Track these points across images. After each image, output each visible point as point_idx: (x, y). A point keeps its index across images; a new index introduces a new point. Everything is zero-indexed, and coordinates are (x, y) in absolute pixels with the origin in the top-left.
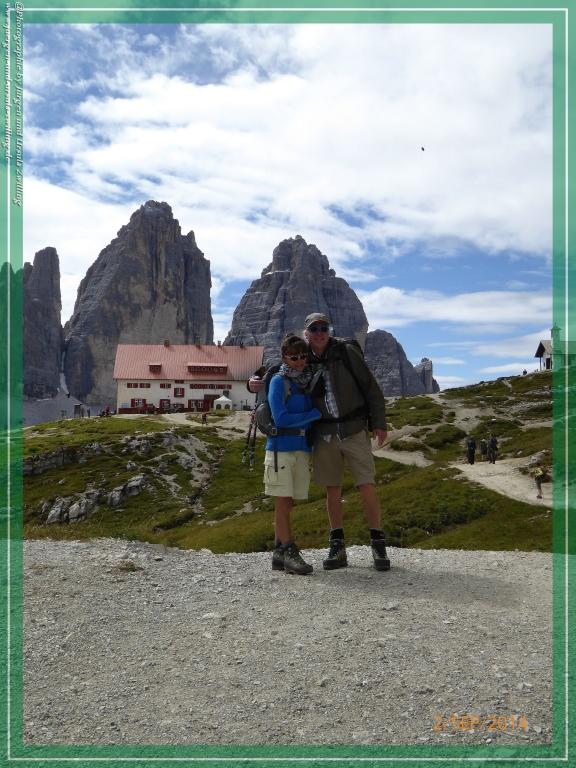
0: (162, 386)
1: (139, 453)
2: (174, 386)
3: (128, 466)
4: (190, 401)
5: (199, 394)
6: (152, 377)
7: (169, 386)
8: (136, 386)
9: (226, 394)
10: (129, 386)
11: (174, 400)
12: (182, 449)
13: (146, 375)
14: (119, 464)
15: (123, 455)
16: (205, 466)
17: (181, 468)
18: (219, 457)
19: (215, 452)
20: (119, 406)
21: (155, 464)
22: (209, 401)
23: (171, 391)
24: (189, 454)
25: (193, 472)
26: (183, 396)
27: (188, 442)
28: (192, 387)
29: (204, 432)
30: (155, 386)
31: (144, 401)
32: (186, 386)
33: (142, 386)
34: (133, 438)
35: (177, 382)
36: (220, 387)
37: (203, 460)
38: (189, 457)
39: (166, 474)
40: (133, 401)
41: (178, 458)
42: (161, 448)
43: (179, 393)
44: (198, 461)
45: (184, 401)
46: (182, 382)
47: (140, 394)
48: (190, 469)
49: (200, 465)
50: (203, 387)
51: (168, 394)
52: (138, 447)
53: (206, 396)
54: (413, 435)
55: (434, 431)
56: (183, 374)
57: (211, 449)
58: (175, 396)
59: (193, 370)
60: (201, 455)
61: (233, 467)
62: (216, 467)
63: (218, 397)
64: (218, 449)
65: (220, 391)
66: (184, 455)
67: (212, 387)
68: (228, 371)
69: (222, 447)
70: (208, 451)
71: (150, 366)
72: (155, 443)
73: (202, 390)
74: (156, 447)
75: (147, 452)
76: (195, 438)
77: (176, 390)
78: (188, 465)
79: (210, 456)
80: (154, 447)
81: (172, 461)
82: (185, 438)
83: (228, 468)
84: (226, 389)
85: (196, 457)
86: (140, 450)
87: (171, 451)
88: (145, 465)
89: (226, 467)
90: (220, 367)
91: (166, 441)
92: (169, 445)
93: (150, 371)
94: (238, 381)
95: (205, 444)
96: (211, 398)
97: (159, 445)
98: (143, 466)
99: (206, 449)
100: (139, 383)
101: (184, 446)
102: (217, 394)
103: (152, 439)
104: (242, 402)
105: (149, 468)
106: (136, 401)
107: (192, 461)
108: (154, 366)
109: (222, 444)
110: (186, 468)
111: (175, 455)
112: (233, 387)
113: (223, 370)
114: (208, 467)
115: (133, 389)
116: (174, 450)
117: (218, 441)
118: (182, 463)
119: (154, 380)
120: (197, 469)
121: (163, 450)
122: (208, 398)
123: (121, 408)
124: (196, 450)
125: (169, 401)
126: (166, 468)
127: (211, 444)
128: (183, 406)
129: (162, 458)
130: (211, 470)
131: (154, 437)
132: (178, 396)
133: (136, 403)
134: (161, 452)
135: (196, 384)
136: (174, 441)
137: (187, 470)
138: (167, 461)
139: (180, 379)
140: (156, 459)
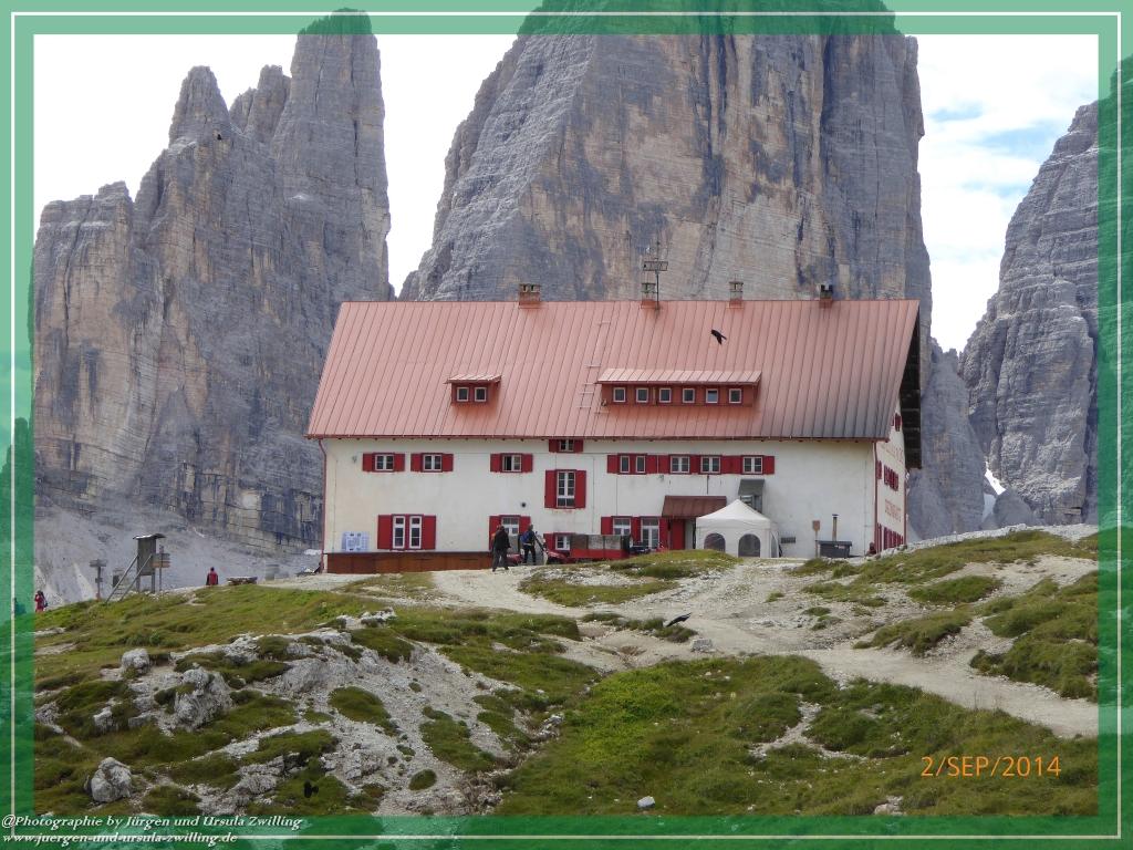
0: (501, 464)
1: (166, 724)
2: (546, 461)
3: (98, 783)
4: (607, 523)
5: (644, 496)
6: (457, 425)
7: (526, 464)
8: (396, 463)
9: (754, 496)
10: (370, 463)
11: (546, 522)
12: (362, 706)
13: (436, 417)
14: (66, 774)
15: (94, 734)
16: (449, 782)
18: (525, 744)
19: (520, 720)
20: (333, 544)
21: (223, 773)
22: (677, 523)
23: (534, 484)
24: (391, 729)
25: (384, 813)
26: (579, 502)
27: (401, 675)
28: (616, 465)
29: (504, 636)
30: (472, 466)
31: (430, 523)
32: (592, 464)
33: (420, 463)
34: (161, 660)
35: (557, 445)
36: (730, 465)
37: (446, 755)
38: (382, 744)
40: (385, 523)
41: (330, 745)
42: (267, 703)
43: (566, 491)
44: (424, 759)
45: (584, 522)
46: (576, 445)
47: (410, 494)
48: (375, 795)
49: (425, 780)
50: (661, 465)
51: (521, 495)
52: (166, 699)
53: (669, 500)
56: (583, 417)
57: (496, 712)
58: (552, 501)
59: (618, 396)
60: (444, 736)
61: (564, 788)
62: (499, 784)
63: (719, 502)
64: (538, 706)
65: (727, 484)
66: (366, 733)
67: (696, 465)
68: (762, 401)
69: (560, 701)
70: (481, 717)
71: (456, 384)
72: (249, 682)
73: (654, 478)
74: (248, 697)
75: (199, 720)
76: (443, 659)
77: (552, 477)
78: (370, 780)
79: (486, 739)
80: (238, 700)
81: (300, 761)
82: (393, 659)
83: (546, 793)
84: (752, 472)
85: (417, 743)
86: (170, 711)
87: (311, 716)
88: (175, 776)
89: (541, 788)
90: (728, 386)
91: (299, 672)
92: (308, 688)
93: (454, 402)
94: (801, 439)
95: (480, 686)
96: (687, 511)
97: (263, 690)
98: (165, 781)
99: (477, 709)
100: (408, 451)
101: (379, 692)
102: (714, 493)
103: (239, 663)
104: (816, 525)
105: (189, 789)
106: (396, 526)
107: (392, 760)
108: (471, 384)
109: (565, 686)
110: (355, 790)
111: (324, 733)
112: (778, 465)
113: (742, 396)
114: (461, 786)
115: (386, 478)
116: (326, 710)
117: (553, 673)
118: (344, 767)
119: (467, 437)
120: (407, 795)
121: (276, 710)
122: (676, 511)
123: (338, 549)
124: (427, 711)
125: (525, 522)
126: (267, 792)
127: (511, 687)
128: (579, 541)
129: (263, 745)
130: (471, 802)
131: (251, 657)
132: (562, 503)
133: (399, 531)
134: (265, 719)
135: (633, 456)
136: (338, 672)
137: (358, 802)
138: (280, 759)
139: (569, 433)
140: (235, 749)
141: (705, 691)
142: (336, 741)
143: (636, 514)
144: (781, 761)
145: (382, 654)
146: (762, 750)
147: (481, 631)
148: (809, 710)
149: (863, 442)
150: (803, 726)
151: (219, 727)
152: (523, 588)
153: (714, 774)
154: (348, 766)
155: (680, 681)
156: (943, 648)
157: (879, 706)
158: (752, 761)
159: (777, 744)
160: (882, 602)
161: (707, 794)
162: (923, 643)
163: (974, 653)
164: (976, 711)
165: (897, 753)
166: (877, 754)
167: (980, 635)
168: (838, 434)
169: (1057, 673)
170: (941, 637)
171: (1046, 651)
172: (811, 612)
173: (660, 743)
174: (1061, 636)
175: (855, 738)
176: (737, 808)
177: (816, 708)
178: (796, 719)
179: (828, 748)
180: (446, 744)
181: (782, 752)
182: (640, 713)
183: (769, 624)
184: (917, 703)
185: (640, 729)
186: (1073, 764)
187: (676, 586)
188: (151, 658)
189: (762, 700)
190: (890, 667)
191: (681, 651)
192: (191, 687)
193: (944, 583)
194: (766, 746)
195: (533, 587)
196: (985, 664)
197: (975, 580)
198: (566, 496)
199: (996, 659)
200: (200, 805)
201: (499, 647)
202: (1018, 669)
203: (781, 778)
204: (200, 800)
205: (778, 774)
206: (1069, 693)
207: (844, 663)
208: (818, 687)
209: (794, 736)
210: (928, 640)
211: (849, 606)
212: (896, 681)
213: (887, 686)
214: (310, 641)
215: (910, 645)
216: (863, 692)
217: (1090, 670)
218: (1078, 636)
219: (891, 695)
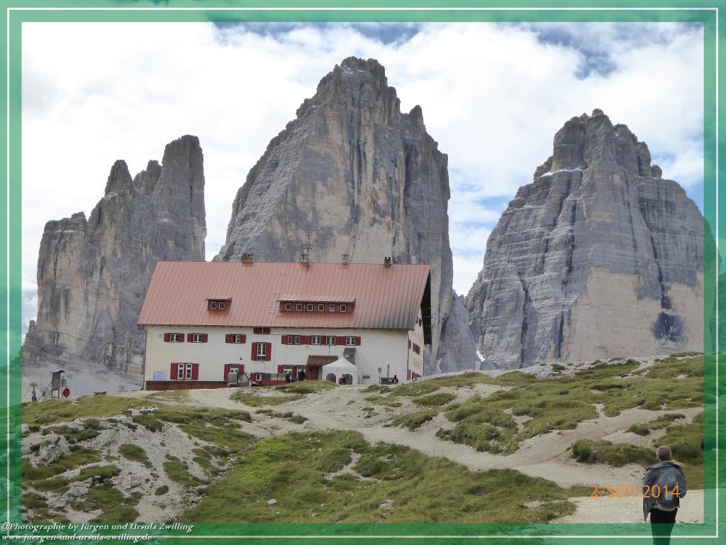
0: (231, 339)
1: (34, 461)
2: (252, 338)
4: (281, 368)
5: (299, 356)
7: (243, 339)
8: (180, 338)
9: (350, 356)
10: (168, 338)
11: (251, 367)
12: (134, 453)
13: (201, 316)
16: (175, 490)
17: (118, 496)
18: (216, 473)
19: (214, 461)
20: (149, 377)
21: (61, 486)
22: (313, 369)
23: (246, 349)
24: (148, 465)
25: (141, 507)
26: (268, 358)
27: (156, 437)
28: (286, 340)
29: (212, 420)
30: (216, 339)
31: (196, 367)
32: (274, 339)
33: (192, 338)
35: (258, 330)
36: (340, 341)
37: (175, 478)
38: (143, 472)
39: (79, 507)
40: (174, 367)
41: (116, 473)
42: (87, 451)
43: (263, 352)
44: (164, 480)
45: (270, 368)
46: (267, 330)
47: (186, 353)
48: (137, 497)
49: (163, 490)
50: (306, 341)
51: (240, 354)
53: (311, 357)
54: (634, 429)
55: (689, 420)
56: (271, 317)
57: (203, 457)
58: (255, 357)
59: (288, 307)
60: (175, 469)
61: (232, 495)
62: (200, 493)
63: (335, 359)
64: (225, 454)
65: (338, 350)
66: (136, 467)
67: (324, 340)
68: (356, 311)
69: (235, 452)
70: (195, 459)
71: (210, 301)
72: (79, 441)
73: (304, 347)
74: (77, 448)
75: (52, 460)
76: (179, 431)
77: (255, 346)
78: (135, 490)
79: (196, 470)
80: (72, 450)
81: (101, 480)
82: (153, 430)
83: (223, 497)
84: (350, 344)
85: (161, 471)
86: (37, 455)
87: (108, 458)
88: (36, 487)
89: (221, 495)
90: (340, 303)
91: (104, 436)
92: (108, 444)
93: (209, 309)
94: (373, 329)
95: (196, 444)
96: (319, 363)
97: (85, 445)
98: (32, 490)
99: (194, 455)
100: (186, 332)
101: (143, 447)
102: (332, 354)
103: (75, 431)
104: (380, 370)
105: (42, 494)
106: (179, 368)
107: (147, 480)
108: (218, 301)
109: (239, 444)
110: (127, 495)
111: (114, 467)
112: (363, 341)
113: (346, 308)
114: (181, 494)
115: (175, 345)
116: (116, 455)
117: (234, 438)
118: (122, 484)
119: (214, 326)
120: (153, 498)
121: (91, 454)
122: (314, 363)
123: (151, 379)
124: (168, 456)
125: (241, 367)
126: (83, 496)
127: (211, 445)
128: (267, 377)
129: (83, 472)
130: (185, 501)
131: (81, 428)
132: (259, 358)
133: (181, 371)
134: (84, 459)
135: (294, 336)
136: (125, 437)
137: (128, 501)
138: (90, 479)
139: (264, 325)
140: (68, 474)
141: (307, 447)
142: (119, 471)
143: (295, 364)
144: (339, 482)
145: (147, 428)
146: (330, 477)
147: (200, 417)
148: (356, 457)
149: (402, 330)
150: (352, 465)
151: (61, 463)
152: (232, 398)
153: (306, 488)
154: (124, 483)
155: (296, 442)
156: (424, 427)
157: (389, 455)
158: (325, 482)
159: (339, 474)
160: (399, 405)
161: (302, 498)
162: (414, 424)
163: (438, 429)
164: (434, 458)
165: (396, 478)
166: (387, 479)
167: (442, 421)
168: (391, 327)
169: (476, 439)
170: (423, 421)
171: (472, 429)
172: (365, 409)
173: (282, 473)
174: (479, 421)
175: (377, 470)
176: (316, 505)
177: (359, 456)
178: (348, 461)
179: (364, 476)
180: (175, 473)
181: (340, 477)
182: (274, 458)
183: (345, 416)
184: (407, 454)
185: (273, 466)
186: (474, 484)
187: (306, 397)
188: (30, 428)
189: (333, 452)
190: (398, 436)
191: (299, 428)
192: (48, 443)
193: (429, 397)
194: (333, 475)
195: (237, 397)
196: (443, 435)
197: (444, 395)
198: (262, 355)
199: (448, 432)
200: (47, 502)
201: (208, 425)
202: (458, 437)
203: (338, 490)
204: (46, 500)
205: (337, 489)
206: (480, 449)
207: (375, 434)
208: (361, 447)
209: (347, 470)
210: (416, 423)
211: (384, 407)
212: (397, 443)
213: (394, 445)
214: (111, 421)
215: (408, 426)
216: (381, 449)
217: (490, 438)
218: (487, 421)
219: (395, 449)
